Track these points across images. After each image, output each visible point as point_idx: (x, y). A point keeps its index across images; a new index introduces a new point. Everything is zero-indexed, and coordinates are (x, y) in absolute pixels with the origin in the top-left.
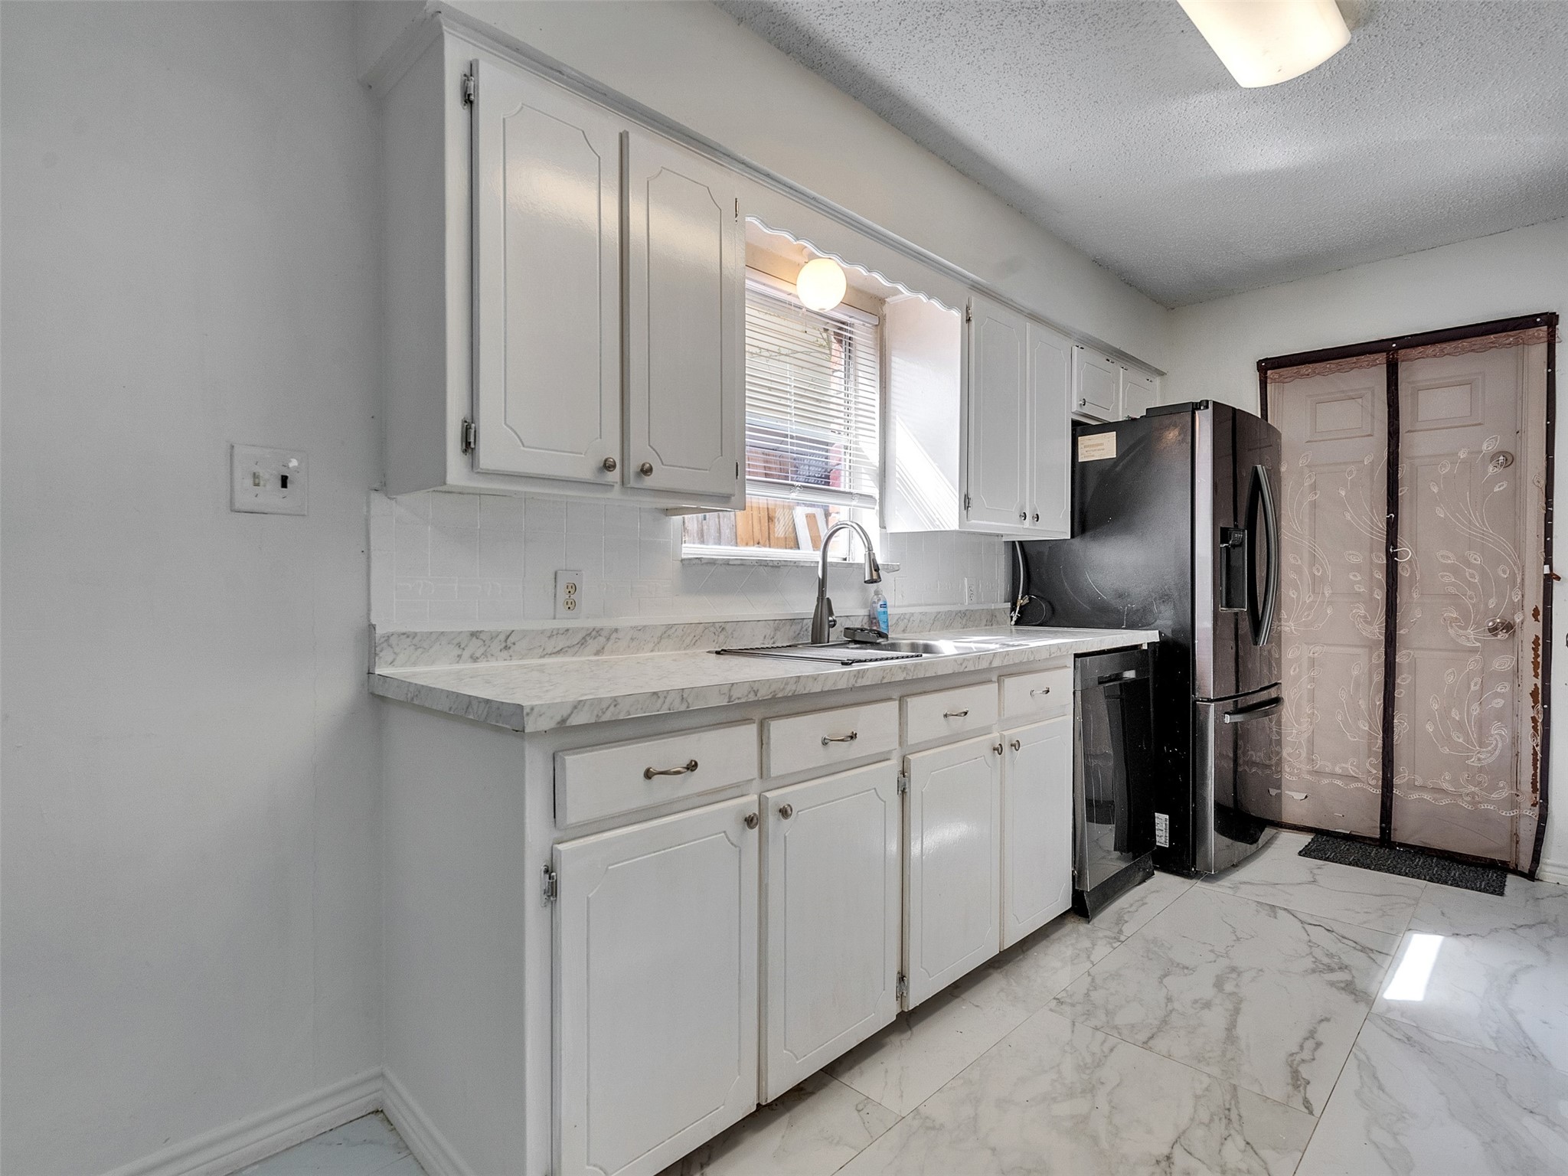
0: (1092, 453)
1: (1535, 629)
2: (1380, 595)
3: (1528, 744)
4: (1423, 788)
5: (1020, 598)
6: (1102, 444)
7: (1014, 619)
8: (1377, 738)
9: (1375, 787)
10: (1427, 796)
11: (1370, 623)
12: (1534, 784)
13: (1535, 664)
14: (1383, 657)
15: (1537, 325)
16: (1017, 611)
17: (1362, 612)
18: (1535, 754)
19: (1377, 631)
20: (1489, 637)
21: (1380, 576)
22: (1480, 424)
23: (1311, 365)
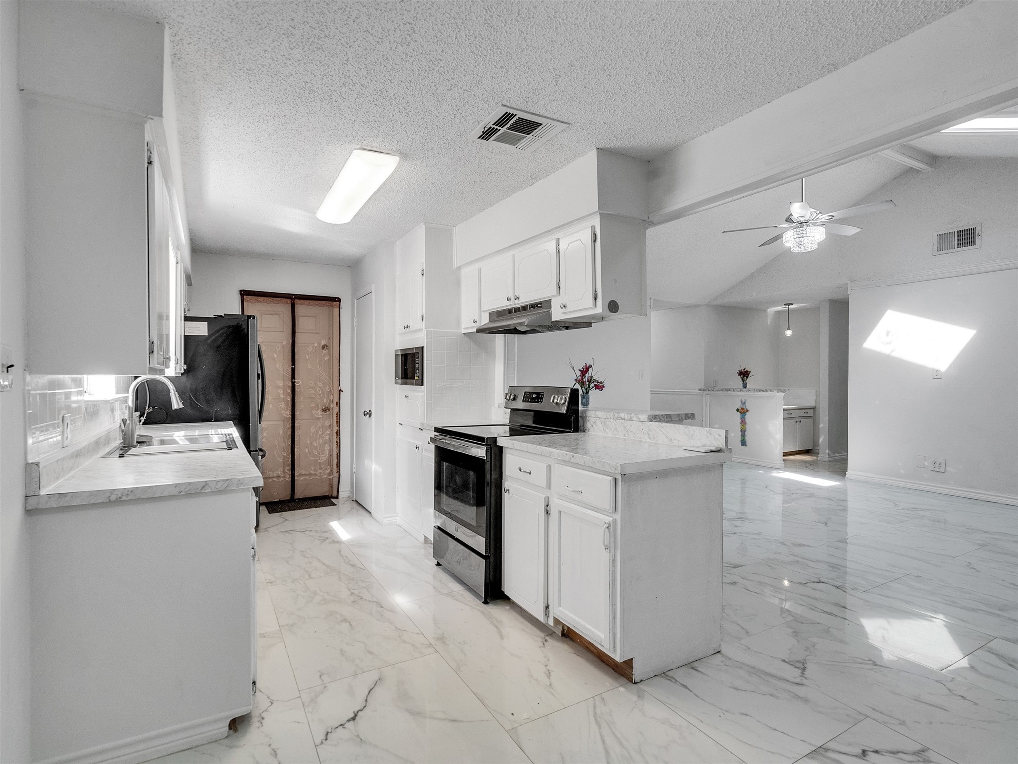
0: (194, 331)
1: (336, 409)
2: (289, 399)
3: (335, 451)
4: (305, 475)
5: (147, 409)
6: (199, 328)
7: (143, 421)
8: (289, 458)
9: (289, 478)
10: (306, 477)
11: (287, 411)
12: (337, 464)
13: (337, 422)
14: (291, 424)
15: (336, 301)
16: (145, 417)
17: (283, 406)
18: (337, 454)
19: (288, 414)
20: (323, 413)
21: (289, 391)
22: (318, 333)
23: (263, 298)
